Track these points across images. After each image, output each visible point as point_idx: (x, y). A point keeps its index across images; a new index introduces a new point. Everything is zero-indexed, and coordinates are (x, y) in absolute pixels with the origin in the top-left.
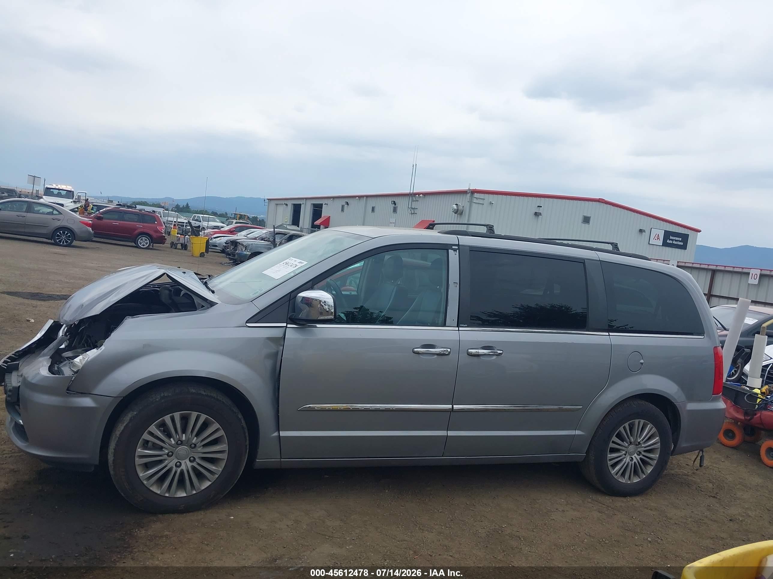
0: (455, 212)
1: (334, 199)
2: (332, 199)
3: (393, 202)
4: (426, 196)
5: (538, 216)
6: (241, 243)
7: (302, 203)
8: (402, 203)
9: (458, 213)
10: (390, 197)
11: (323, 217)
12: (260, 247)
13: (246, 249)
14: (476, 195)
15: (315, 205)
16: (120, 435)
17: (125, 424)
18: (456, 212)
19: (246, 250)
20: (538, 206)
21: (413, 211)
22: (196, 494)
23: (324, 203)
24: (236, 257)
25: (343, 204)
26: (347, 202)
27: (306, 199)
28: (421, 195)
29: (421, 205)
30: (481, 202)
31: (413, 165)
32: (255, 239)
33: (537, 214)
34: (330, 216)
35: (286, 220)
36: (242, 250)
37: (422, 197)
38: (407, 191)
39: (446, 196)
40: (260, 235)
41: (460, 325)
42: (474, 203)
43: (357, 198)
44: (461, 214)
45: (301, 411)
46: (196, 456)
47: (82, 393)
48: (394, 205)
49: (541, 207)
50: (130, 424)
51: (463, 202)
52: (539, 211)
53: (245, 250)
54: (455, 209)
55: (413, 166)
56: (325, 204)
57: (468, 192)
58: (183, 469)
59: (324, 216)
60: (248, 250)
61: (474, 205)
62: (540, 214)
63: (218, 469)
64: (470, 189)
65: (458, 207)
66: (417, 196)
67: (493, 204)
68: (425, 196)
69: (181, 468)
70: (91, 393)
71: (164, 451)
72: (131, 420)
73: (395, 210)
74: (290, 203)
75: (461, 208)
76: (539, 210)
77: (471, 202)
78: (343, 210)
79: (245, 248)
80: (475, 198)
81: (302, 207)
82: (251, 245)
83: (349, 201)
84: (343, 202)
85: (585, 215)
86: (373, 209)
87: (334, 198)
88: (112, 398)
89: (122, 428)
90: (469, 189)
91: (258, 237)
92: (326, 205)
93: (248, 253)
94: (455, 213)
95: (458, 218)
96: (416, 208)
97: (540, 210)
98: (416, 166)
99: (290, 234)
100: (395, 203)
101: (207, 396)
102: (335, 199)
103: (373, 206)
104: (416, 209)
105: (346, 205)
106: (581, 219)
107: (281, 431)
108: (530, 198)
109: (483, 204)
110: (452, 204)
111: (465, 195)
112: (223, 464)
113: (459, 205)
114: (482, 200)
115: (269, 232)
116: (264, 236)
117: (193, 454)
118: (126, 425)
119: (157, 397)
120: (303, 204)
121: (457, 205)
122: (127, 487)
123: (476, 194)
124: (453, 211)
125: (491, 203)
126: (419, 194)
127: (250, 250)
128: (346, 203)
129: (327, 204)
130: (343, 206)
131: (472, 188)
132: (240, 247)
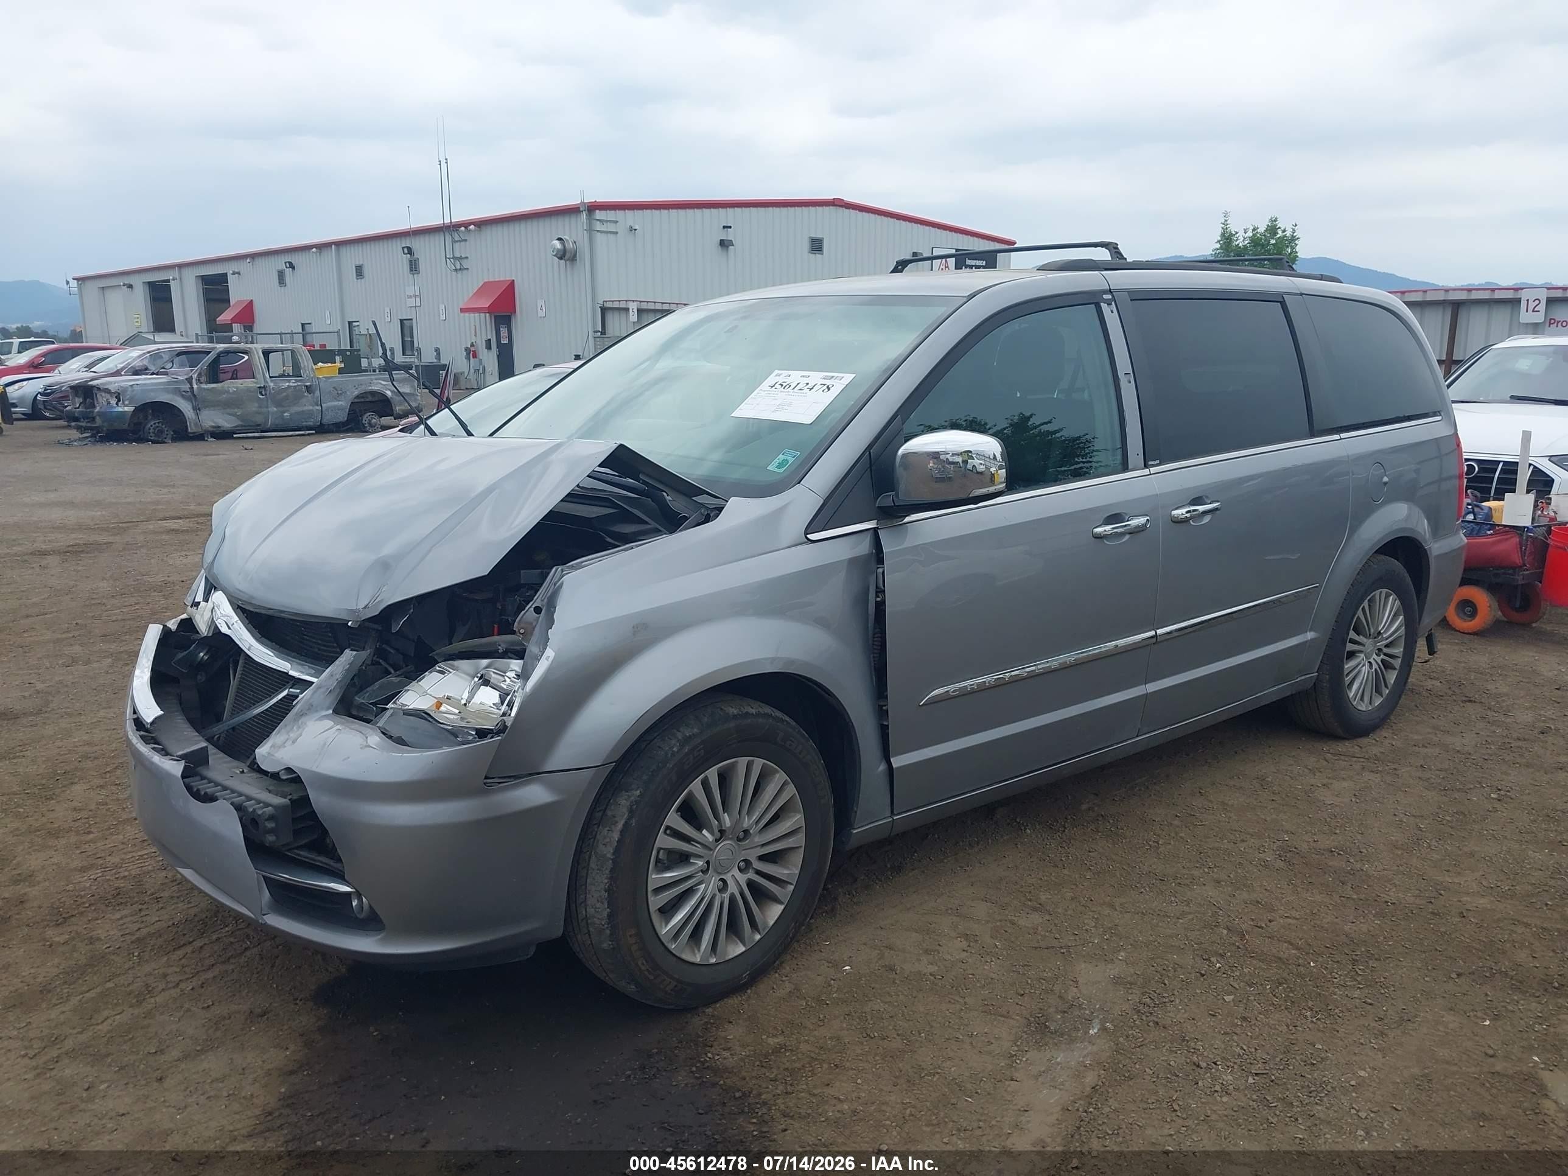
0: (559, 256)
1: (253, 258)
2: (248, 260)
3: (406, 250)
4: (483, 228)
5: (728, 247)
6: (101, 387)
7: (171, 278)
8: (429, 251)
9: (566, 257)
10: (394, 240)
11: (234, 305)
12: (152, 390)
13: (119, 400)
14: (599, 214)
15: (206, 280)
16: (614, 854)
17: (620, 826)
18: (562, 255)
19: (121, 402)
20: (724, 227)
21: (459, 264)
22: (761, 939)
23: (231, 272)
24: (98, 422)
25: (280, 268)
26: (290, 263)
27: (181, 266)
28: (472, 227)
29: (476, 248)
30: (611, 228)
31: (440, 161)
32: (117, 373)
33: (724, 244)
34: (251, 301)
35: (137, 322)
36: (109, 403)
37: (475, 230)
38: (437, 221)
39: (529, 223)
40: (129, 364)
41: (1150, 463)
42: (598, 231)
43: (314, 250)
44: (573, 258)
45: (926, 705)
46: (752, 855)
47: (515, 777)
48: (409, 255)
49: (730, 227)
50: (633, 822)
51: (573, 231)
52: (727, 237)
53: (117, 404)
54: (558, 250)
55: (440, 164)
56: (234, 274)
57: (581, 209)
58: (733, 893)
59: (236, 303)
60: (127, 402)
61: (599, 238)
62: (731, 243)
63: (790, 871)
64: (585, 203)
65: (564, 245)
66: (463, 228)
67: (635, 230)
68: (480, 227)
69: (730, 890)
70: (541, 771)
71: (696, 863)
72: (631, 811)
73: (414, 267)
74: (138, 282)
75: (570, 245)
76: (727, 234)
77: (590, 230)
78: (282, 281)
79: (116, 397)
80: (598, 222)
81: (173, 285)
82: (130, 389)
83: (296, 259)
84: (280, 263)
85: (813, 235)
86: (359, 272)
87: (253, 256)
88: (593, 771)
89: (616, 836)
90: (583, 203)
91: (122, 369)
92: (237, 275)
93: (126, 409)
94: (561, 258)
95: (569, 269)
96: (463, 256)
97: (730, 235)
98: (447, 163)
99: (218, 351)
100: (410, 251)
101: (759, 715)
102: (256, 259)
103: (358, 263)
104: (465, 260)
105: (288, 271)
106: (806, 245)
107: (893, 757)
108: (706, 211)
109: (617, 233)
110: (549, 237)
111: (573, 219)
112: (798, 858)
113: (567, 240)
114: (613, 225)
115: (149, 352)
116: (138, 364)
117: (744, 855)
118: (623, 825)
119: (672, 747)
120: (173, 280)
121: (560, 239)
122: (643, 968)
123: (597, 211)
124: (555, 253)
125: (632, 230)
126: (466, 224)
127: (131, 400)
128: (288, 266)
129: (239, 273)
130: (281, 274)
131: (589, 199)
132: (102, 399)
